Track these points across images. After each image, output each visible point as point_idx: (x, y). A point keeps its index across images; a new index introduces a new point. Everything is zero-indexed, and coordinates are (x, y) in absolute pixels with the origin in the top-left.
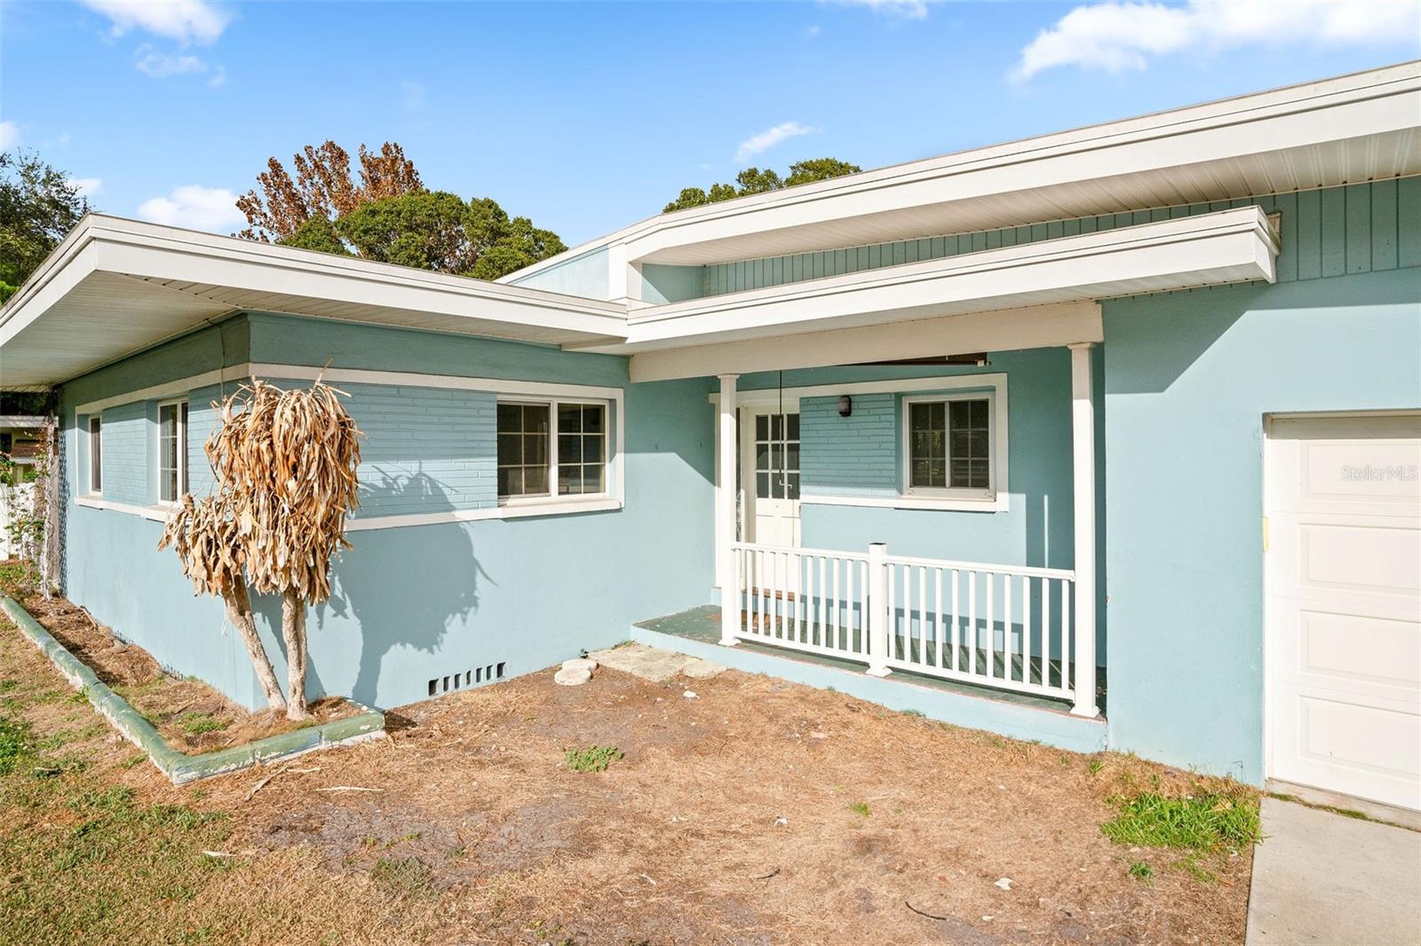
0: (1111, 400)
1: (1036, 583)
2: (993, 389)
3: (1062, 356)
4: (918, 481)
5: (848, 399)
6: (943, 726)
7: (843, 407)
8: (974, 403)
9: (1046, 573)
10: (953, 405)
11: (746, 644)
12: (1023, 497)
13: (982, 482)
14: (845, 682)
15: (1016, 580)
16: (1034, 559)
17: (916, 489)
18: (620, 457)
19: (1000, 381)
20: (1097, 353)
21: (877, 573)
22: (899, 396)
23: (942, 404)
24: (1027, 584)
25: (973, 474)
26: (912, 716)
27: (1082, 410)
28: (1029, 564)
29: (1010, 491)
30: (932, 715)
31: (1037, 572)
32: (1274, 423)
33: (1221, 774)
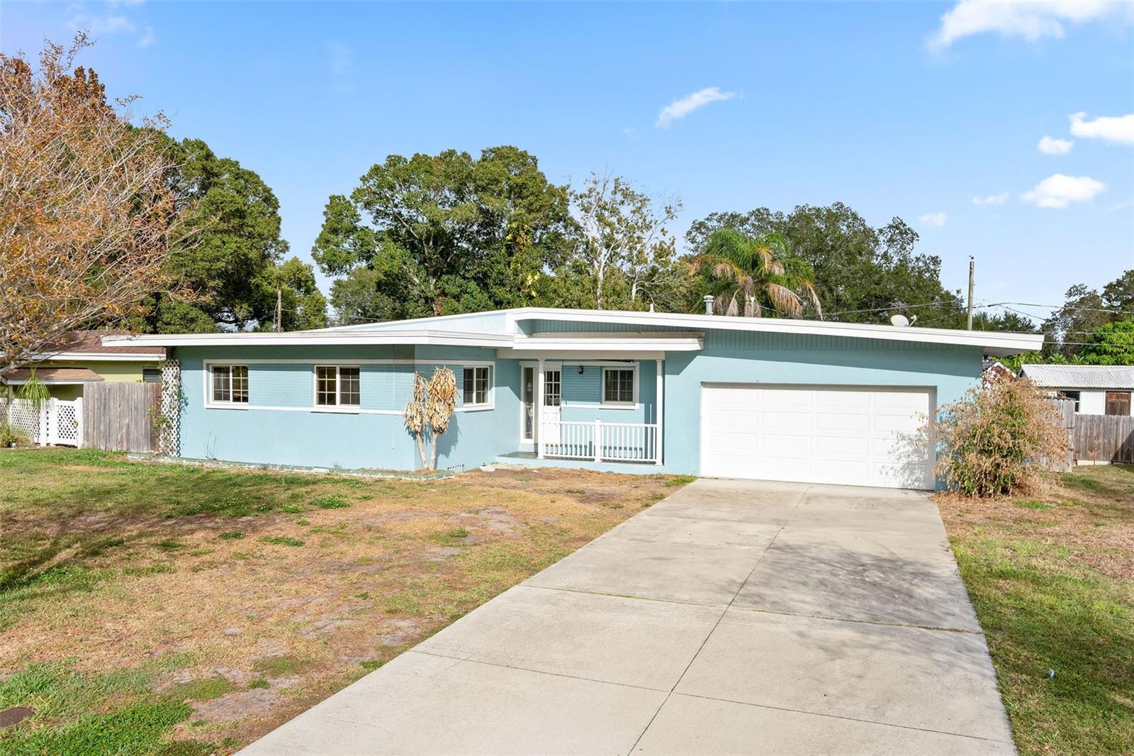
0: (666, 376)
1: (646, 428)
2: (635, 367)
3: (654, 362)
4: (607, 399)
5: (582, 367)
6: (619, 474)
7: (580, 370)
8: (629, 371)
9: (649, 426)
10: (621, 371)
11: (547, 458)
12: (643, 405)
13: (630, 399)
14: (587, 466)
15: (641, 428)
16: (647, 421)
17: (607, 402)
18: (494, 388)
19: (637, 364)
20: (664, 362)
21: (598, 428)
22: (601, 367)
23: (617, 371)
24: (644, 429)
25: (627, 397)
26: (610, 473)
27: (659, 378)
28: (645, 423)
29: (640, 402)
30: (616, 472)
31: (647, 425)
32: (704, 384)
33: (690, 475)
